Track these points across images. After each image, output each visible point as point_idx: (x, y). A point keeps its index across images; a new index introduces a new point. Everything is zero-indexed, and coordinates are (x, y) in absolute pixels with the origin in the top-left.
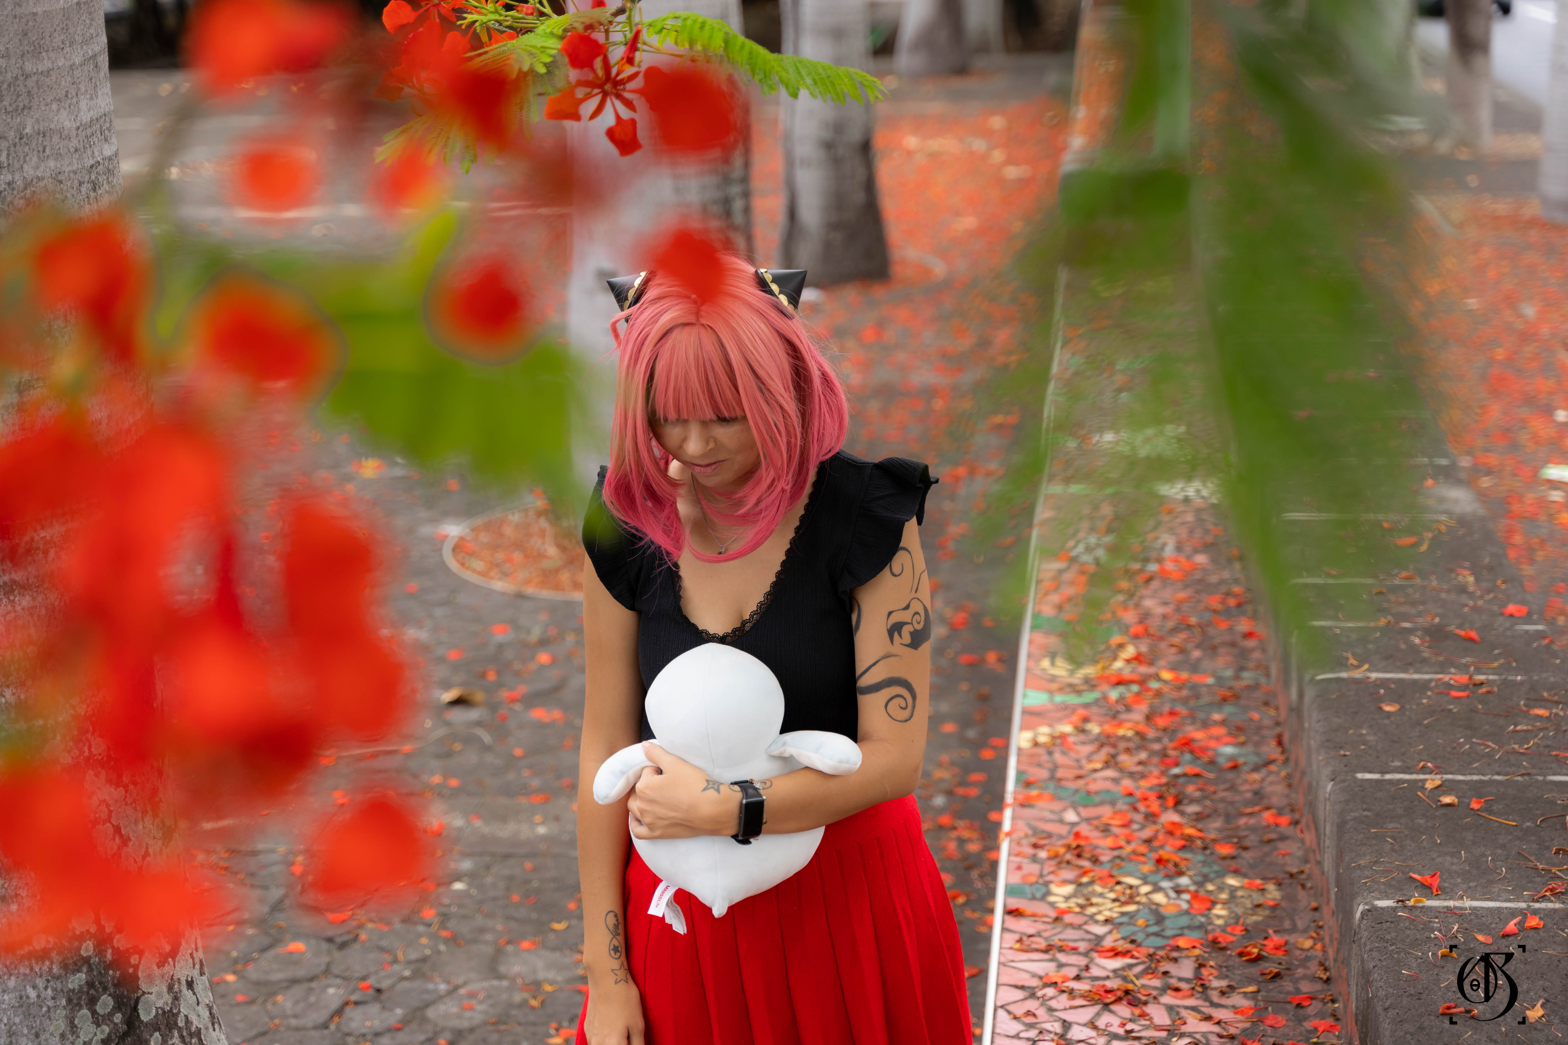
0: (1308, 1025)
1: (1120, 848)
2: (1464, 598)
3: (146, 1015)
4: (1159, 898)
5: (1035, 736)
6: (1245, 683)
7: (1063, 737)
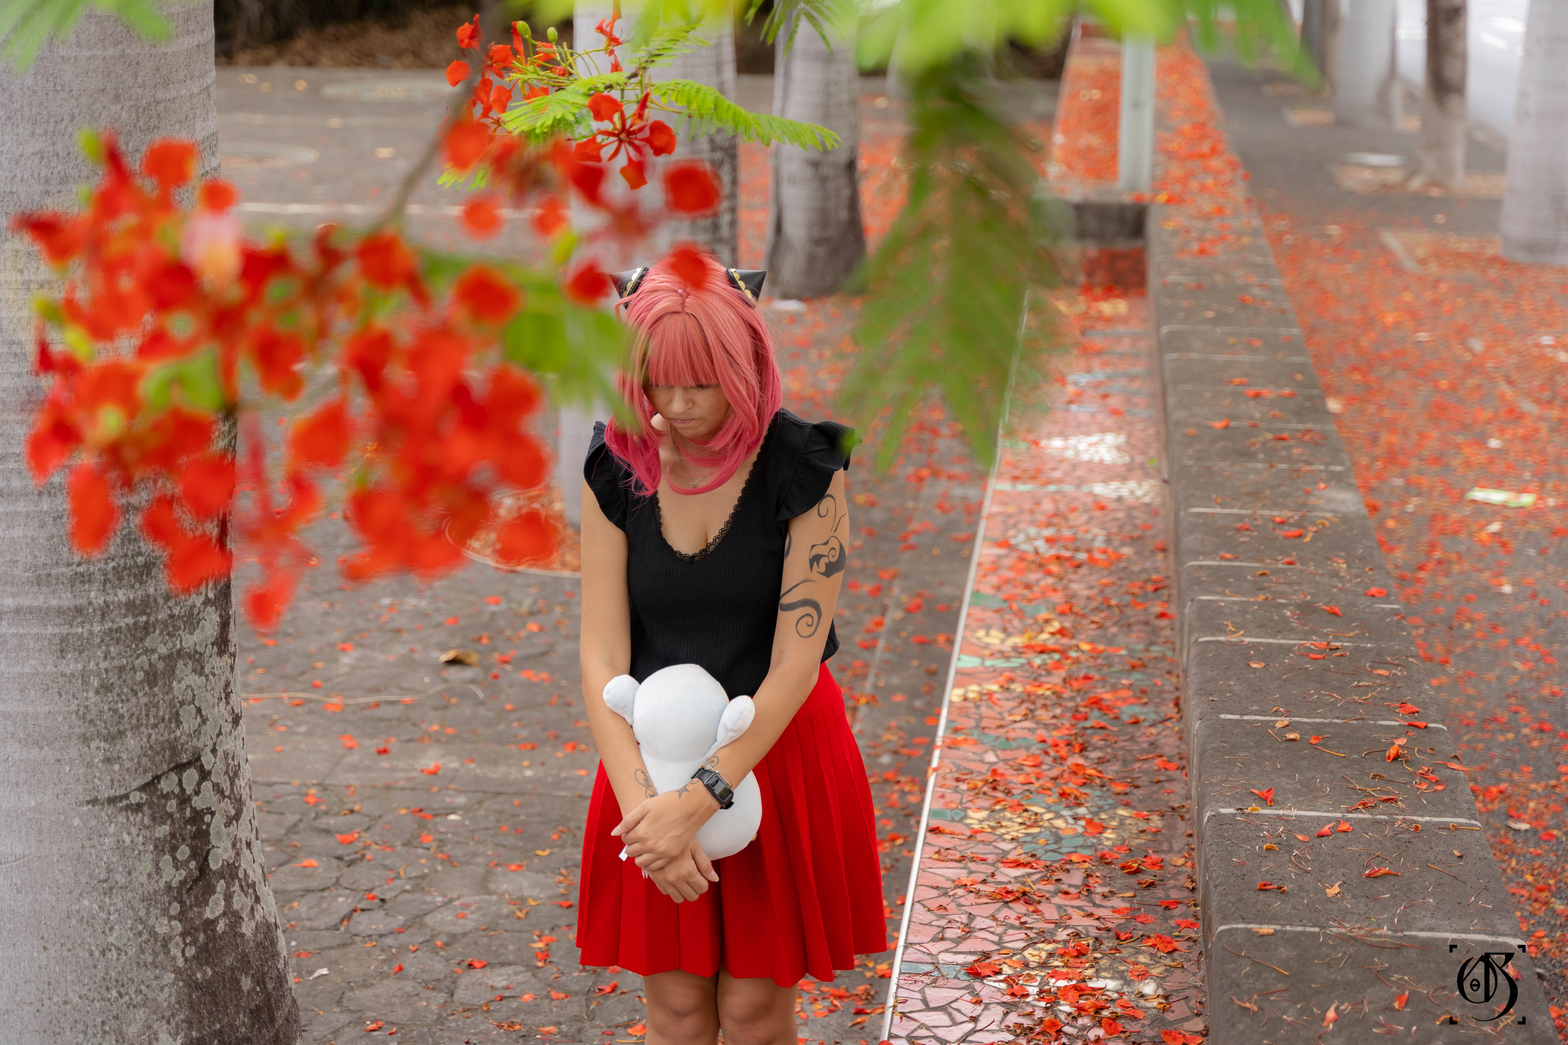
0: (1172, 923)
1: (1031, 783)
2: (1335, 582)
3: (214, 865)
4: (1059, 823)
5: (966, 692)
6: (1153, 655)
7: (990, 694)
